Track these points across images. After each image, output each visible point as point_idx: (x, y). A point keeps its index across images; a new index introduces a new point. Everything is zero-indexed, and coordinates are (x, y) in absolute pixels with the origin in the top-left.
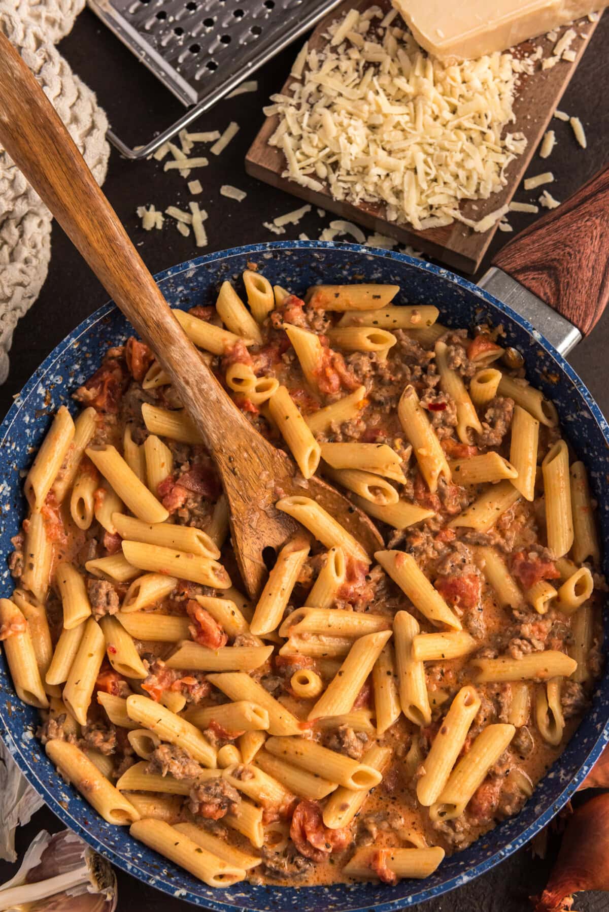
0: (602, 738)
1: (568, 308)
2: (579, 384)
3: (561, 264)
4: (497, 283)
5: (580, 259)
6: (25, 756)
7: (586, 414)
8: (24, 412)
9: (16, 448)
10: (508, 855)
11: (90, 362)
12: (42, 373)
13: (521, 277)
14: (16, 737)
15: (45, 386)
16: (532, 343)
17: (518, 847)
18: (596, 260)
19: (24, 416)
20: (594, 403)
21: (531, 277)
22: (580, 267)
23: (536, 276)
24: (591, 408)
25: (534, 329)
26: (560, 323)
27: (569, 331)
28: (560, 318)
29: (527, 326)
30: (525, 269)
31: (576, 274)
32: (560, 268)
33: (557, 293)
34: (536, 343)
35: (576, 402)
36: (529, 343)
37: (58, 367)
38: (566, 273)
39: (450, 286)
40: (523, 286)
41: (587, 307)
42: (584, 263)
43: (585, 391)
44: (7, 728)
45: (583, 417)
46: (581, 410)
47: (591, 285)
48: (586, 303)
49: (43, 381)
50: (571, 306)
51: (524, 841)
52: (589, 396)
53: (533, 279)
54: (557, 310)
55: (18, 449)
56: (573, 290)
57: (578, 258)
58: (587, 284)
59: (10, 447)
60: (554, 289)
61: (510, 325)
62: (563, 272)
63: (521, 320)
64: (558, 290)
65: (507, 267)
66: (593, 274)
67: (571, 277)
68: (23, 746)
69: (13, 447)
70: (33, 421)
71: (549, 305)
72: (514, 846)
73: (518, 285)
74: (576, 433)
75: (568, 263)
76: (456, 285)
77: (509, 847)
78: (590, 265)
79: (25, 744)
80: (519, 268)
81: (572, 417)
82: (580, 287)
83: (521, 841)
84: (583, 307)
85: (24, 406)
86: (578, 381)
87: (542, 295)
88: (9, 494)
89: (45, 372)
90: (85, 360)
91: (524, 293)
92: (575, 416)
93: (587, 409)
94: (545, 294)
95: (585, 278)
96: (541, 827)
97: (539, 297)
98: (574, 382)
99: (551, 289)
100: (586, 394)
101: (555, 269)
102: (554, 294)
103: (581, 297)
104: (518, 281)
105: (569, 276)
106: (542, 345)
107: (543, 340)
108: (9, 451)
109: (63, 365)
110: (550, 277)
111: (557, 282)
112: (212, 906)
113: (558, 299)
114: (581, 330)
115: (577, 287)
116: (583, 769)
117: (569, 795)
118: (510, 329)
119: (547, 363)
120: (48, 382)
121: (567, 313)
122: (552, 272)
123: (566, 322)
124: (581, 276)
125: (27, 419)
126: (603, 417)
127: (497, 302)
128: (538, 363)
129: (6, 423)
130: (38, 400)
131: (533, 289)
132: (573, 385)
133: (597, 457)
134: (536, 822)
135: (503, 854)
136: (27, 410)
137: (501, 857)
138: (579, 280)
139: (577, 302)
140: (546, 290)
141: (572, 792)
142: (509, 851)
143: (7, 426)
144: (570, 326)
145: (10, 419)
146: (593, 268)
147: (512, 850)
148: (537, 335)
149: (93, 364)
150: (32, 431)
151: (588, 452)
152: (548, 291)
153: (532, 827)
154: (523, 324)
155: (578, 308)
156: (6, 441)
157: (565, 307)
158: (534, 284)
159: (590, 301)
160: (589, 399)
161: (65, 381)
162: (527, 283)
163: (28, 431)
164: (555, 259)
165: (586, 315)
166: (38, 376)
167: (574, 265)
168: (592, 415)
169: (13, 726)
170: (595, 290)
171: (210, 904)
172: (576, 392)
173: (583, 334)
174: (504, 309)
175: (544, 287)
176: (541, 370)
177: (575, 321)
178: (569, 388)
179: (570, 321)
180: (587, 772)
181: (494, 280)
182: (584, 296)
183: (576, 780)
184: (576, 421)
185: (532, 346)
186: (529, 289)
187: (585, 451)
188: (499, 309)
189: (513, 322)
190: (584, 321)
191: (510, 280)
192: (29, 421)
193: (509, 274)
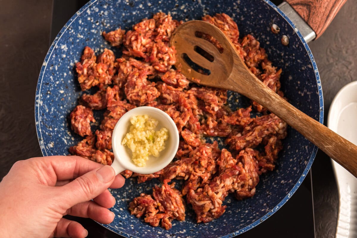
0: (288, 196)
1: (312, 23)
2: (310, 52)
3: (313, 4)
4: (284, 8)
5: (321, 3)
6: (47, 151)
7: (310, 66)
8: (79, 18)
9: (73, 32)
10: (236, 235)
11: (111, 7)
12: (90, 4)
13: (295, 7)
14: (45, 143)
15: (90, 10)
16: (294, 33)
17: (241, 233)
18: (328, 5)
19: (79, 20)
20: (314, 61)
21: (299, 7)
22: (320, 6)
23: (301, 8)
24: (312, 63)
25: (296, 27)
26: (307, 28)
27: (310, 32)
28: (308, 26)
29: (293, 25)
30: (297, 4)
31: (318, 9)
32: (312, 6)
33: (309, 16)
34: (295, 33)
35: (307, 61)
36: (292, 33)
37: (98, 3)
38: (314, 8)
39: (265, 4)
40: (295, 11)
41: (320, 24)
42: (323, 5)
43: (312, 56)
44: (42, 138)
45: (309, 68)
46: (308, 64)
47: (324, 15)
48: (320, 22)
49: (90, 7)
50: (313, 22)
51: (244, 231)
52: (313, 58)
53: (300, 8)
54: (307, 23)
55: (74, 33)
56: (316, 15)
57: (320, 3)
58: (322, 14)
59: (71, 31)
60: (308, 14)
61: (286, 25)
62: (313, 7)
63: (291, 23)
64: (309, 15)
65: (290, 2)
66: (325, 10)
67: (316, 10)
68: (47, 148)
69: (72, 31)
70: (83, 24)
71: (304, 20)
72: (240, 232)
73: (293, 10)
74: (305, 75)
75: (316, 4)
76: (267, 4)
77: (238, 232)
78: (325, 6)
79: (48, 148)
80: (295, 3)
81: (304, 68)
82: (319, 15)
83: (243, 231)
84: (318, 23)
85: (80, 15)
86: (310, 51)
87: (302, 16)
88: (66, 51)
89: (92, 4)
90: (109, 5)
91: (295, 14)
92: (305, 67)
93: (311, 63)
94: (304, 15)
95: (322, 12)
96: (253, 227)
97: (301, 16)
98: (308, 52)
99: (307, 13)
100: (312, 57)
101: (310, 5)
102: (307, 16)
103: (318, 19)
104: (293, 9)
105: (315, 9)
106: (298, 34)
107: (298, 32)
108: (70, 32)
109: (100, 4)
110: (307, 9)
111: (310, 11)
112: (108, 228)
113: (309, 18)
114: (316, 33)
115: (317, 15)
116: (276, 207)
117: (268, 216)
118: (286, 27)
119: (298, 43)
120: (92, 9)
121: (311, 25)
122: (309, 7)
123: (310, 29)
124: (320, 10)
125: (80, 22)
126: (317, 68)
127: (283, 14)
128: (295, 43)
129: (71, 20)
130: (86, 15)
131: (299, 13)
132: (307, 53)
133: (311, 85)
134: (251, 225)
135: (234, 234)
136: (81, 18)
137: (233, 235)
138: (319, 12)
139: (317, 21)
140: (304, 14)
141: (269, 215)
142: (237, 233)
143: (71, 21)
144: (311, 30)
145: (73, 19)
146: (326, 8)
147: (239, 233)
148: (296, 30)
149: (112, 8)
150: (81, 28)
151: (308, 83)
152: (305, 14)
153: (249, 226)
154: (292, 25)
155: (316, 23)
156: (69, 27)
157: (311, 22)
158: (300, 11)
159: (322, 21)
160: (312, 59)
161: (100, 11)
162: (297, 10)
163: (80, 27)
164: (311, 2)
165: (319, 27)
166: (89, 4)
167: (318, 5)
168: (312, 67)
169: (45, 139)
170: (325, 17)
171: (107, 227)
172: (308, 56)
173: (316, 35)
174: (285, 17)
175: (304, 12)
176: (295, 46)
177: (314, 29)
178: (305, 54)
179: (312, 28)
180: (278, 209)
181: (283, 7)
182: (320, 19)
183: (272, 211)
184: (306, 69)
185: (294, 35)
186: (297, 13)
187: (307, 83)
188: (283, 17)
189: (287, 23)
190: (318, 29)
191: (290, 8)
192: (81, 23)
193: (291, 5)
